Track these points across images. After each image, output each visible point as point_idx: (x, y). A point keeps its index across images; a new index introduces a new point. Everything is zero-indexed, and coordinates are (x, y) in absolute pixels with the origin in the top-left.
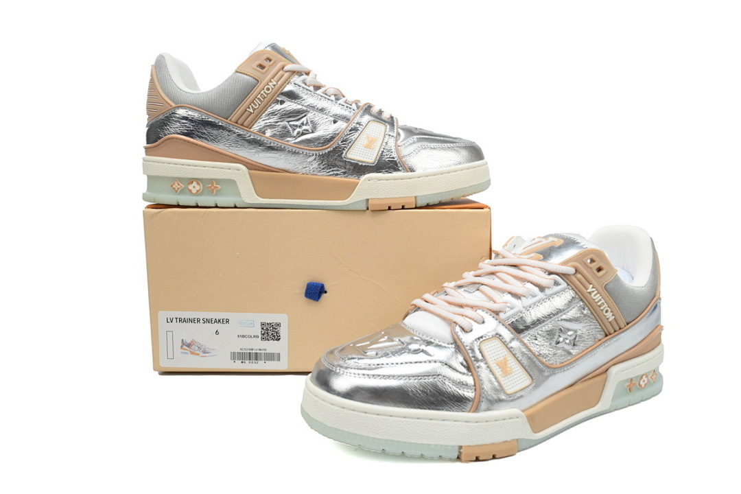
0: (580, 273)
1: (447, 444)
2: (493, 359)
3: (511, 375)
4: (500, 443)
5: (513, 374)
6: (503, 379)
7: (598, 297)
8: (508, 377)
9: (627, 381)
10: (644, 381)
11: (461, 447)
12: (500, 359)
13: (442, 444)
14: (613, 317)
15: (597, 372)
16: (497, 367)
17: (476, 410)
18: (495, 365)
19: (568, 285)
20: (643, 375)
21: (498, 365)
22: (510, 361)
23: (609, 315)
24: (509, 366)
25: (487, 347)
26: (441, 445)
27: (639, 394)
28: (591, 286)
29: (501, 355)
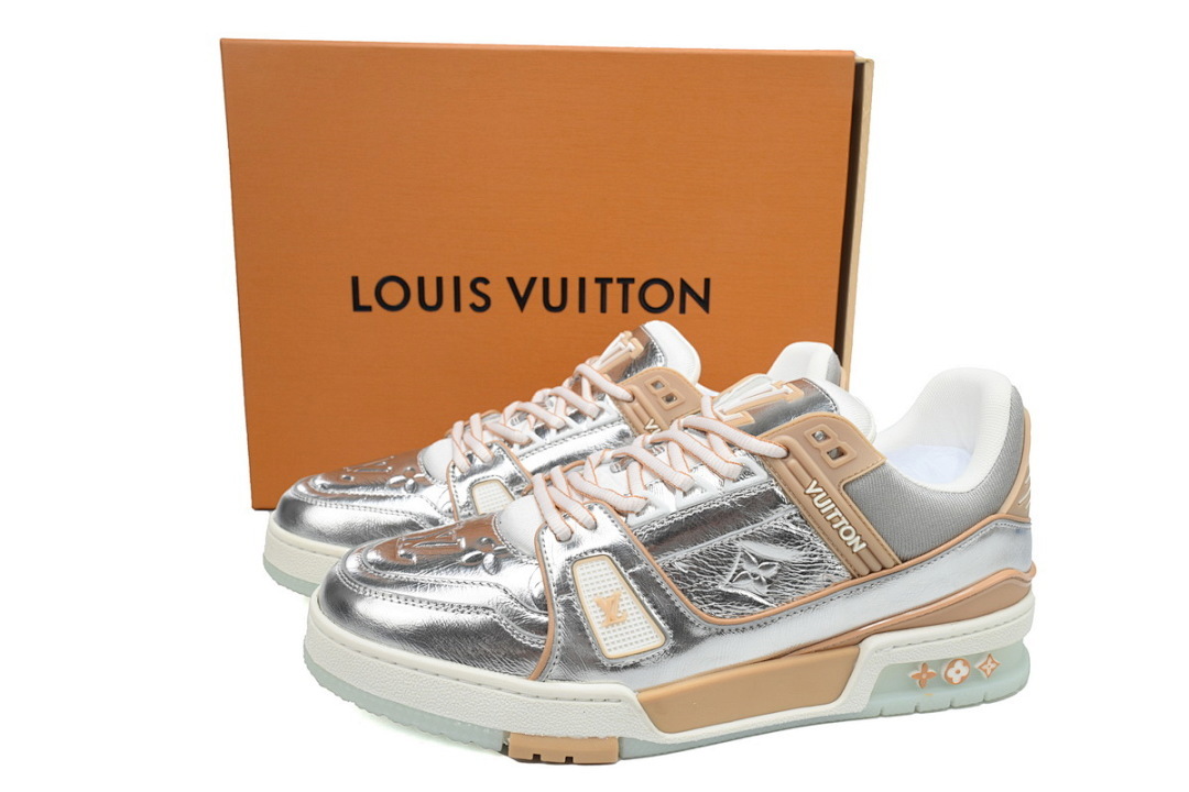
0: (795, 457)
1: (484, 724)
2: (592, 593)
3: (621, 626)
4: (583, 739)
5: (627, 624)
6: (604, 630)
7: (826, 506)
8: (616, 627)
9: (914, 666)
10: (958, 672)
11: (507, 734)
12: (605, 595)
13: (475, 723)
14: (864, 545)
15: (837, 642)
16: (597, 609)
17: (540, 676)
18: (593, 603)
19: (770, 476)
20: (955, 660)
21: (598, 605)
22: (625, 602)
23: (853, 539)
24: (621, 609)
25: (585, 571)
26: (473, 725)
27: (945, 695)
28: (815, 483)
29: (609, 589)
